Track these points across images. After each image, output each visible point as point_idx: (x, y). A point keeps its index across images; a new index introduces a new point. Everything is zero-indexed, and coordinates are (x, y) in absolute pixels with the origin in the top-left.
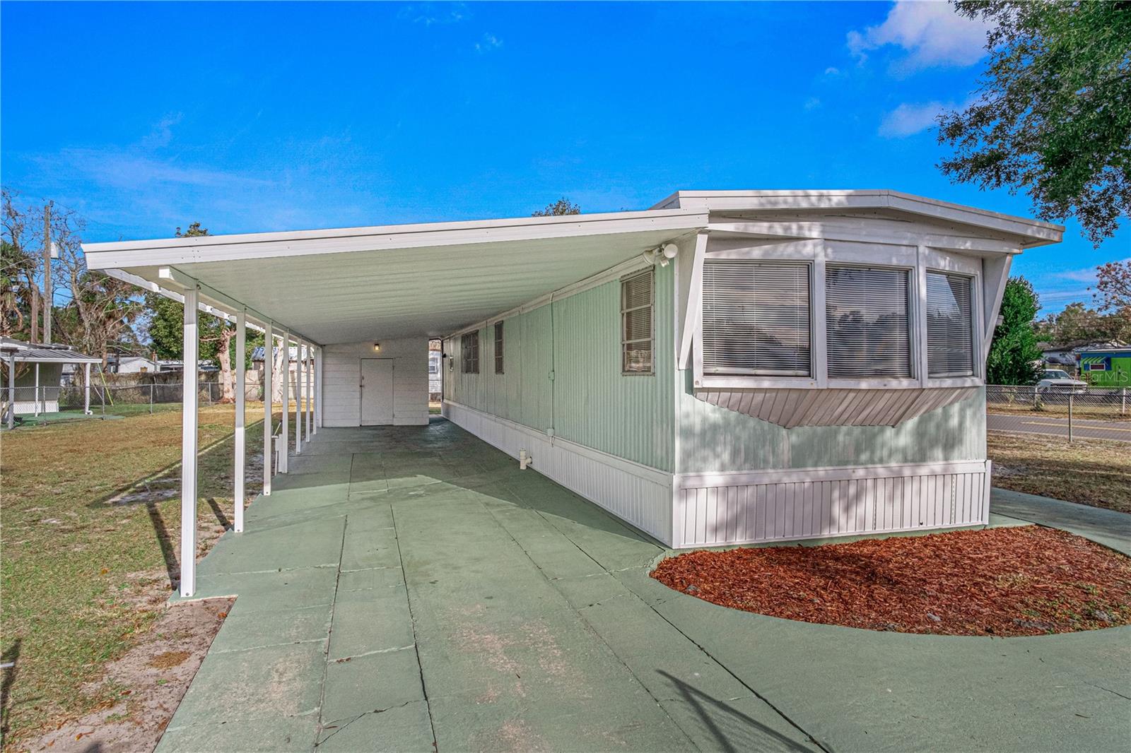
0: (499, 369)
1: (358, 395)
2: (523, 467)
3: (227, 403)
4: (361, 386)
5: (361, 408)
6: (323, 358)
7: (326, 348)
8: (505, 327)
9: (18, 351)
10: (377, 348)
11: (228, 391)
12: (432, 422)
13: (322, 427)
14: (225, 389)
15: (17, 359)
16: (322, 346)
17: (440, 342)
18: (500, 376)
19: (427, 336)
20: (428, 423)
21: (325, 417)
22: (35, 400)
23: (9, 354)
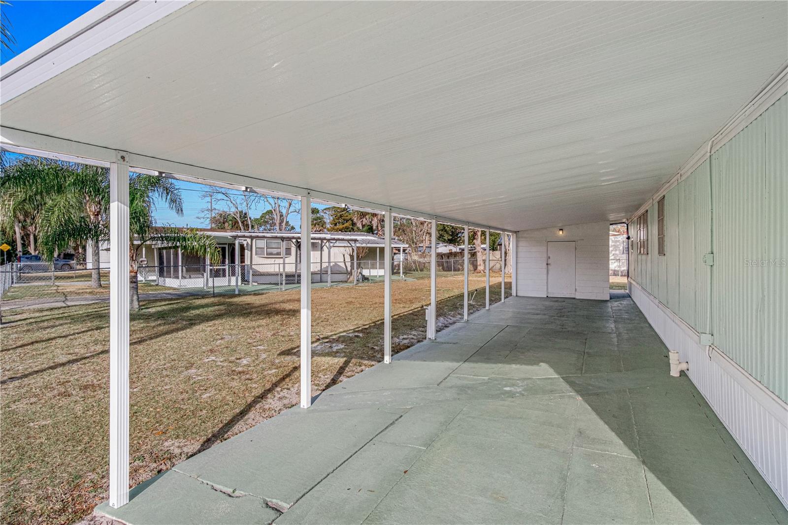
0: (661, 252)
1: (545, 271)
2: (674, 372)
3: (479, 273)
4: (547, 264)
5: (547, 283)
6: (517, 242)
7: (520, 234)
8: (666, 202)
9: (358, 241)
10: (561, 232)
11: (480, 265)
12: (613, 297)
13: (517, 296)
14: (478, 264)
15: (358, 245)
16: (516, 232)
17: (626, 225)
18: (662, 257)
19: (608, 220)
20: (608, 299)
21: (518, 288)
22: (377, 269)
23: (354, 242)
